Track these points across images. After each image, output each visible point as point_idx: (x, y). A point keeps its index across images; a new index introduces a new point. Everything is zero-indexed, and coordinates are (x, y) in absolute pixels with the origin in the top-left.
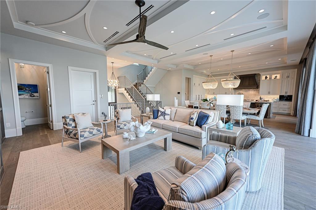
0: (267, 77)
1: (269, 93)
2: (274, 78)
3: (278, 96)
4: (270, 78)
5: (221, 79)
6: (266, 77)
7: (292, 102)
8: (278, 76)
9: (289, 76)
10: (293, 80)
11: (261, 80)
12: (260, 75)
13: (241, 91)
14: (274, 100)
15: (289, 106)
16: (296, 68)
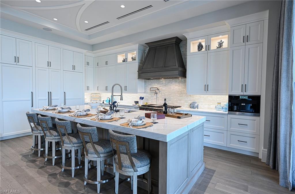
0: (202, 47)
1: (206, 89)
2: (218, 48)
3: (225, 101)
5: (116, 54)
6: (200, 47)
7: (259, 116)
8: (225, 42)
9: (248, 35)
10: (259, 47)
11: (188, 54)
12: (187, 38)
13: (156, 84)
14: (219, 108)
15: (254, 130)
16: (266, 9)
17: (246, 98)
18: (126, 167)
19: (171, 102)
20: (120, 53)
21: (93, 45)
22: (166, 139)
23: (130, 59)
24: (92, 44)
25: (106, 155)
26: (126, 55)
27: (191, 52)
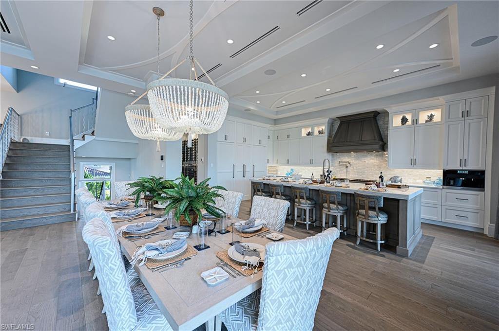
0: (407, 120)
1: (413, 163)
2: (426, 122)
4: (413, 121)
5: (301, 128)
6: (404, 120)
7: (484, 191)
8: (437, 115)
9: (469, 110)
10: (482, 122)
11: (390, 128)
12: (388, 113)
13: (347, 158)
14: (428, 183)
15: (477, 205)
16: (492, 85)
17: (467, 172)
18: (372, 217)
19: (364, 176)
20: (306, 127)
21: (275, 120)
22: (408, 198)
23: (316, 133)
24: (275, 118)
25: (344, 212)
26: (313, 129)
27: (394, 126)
